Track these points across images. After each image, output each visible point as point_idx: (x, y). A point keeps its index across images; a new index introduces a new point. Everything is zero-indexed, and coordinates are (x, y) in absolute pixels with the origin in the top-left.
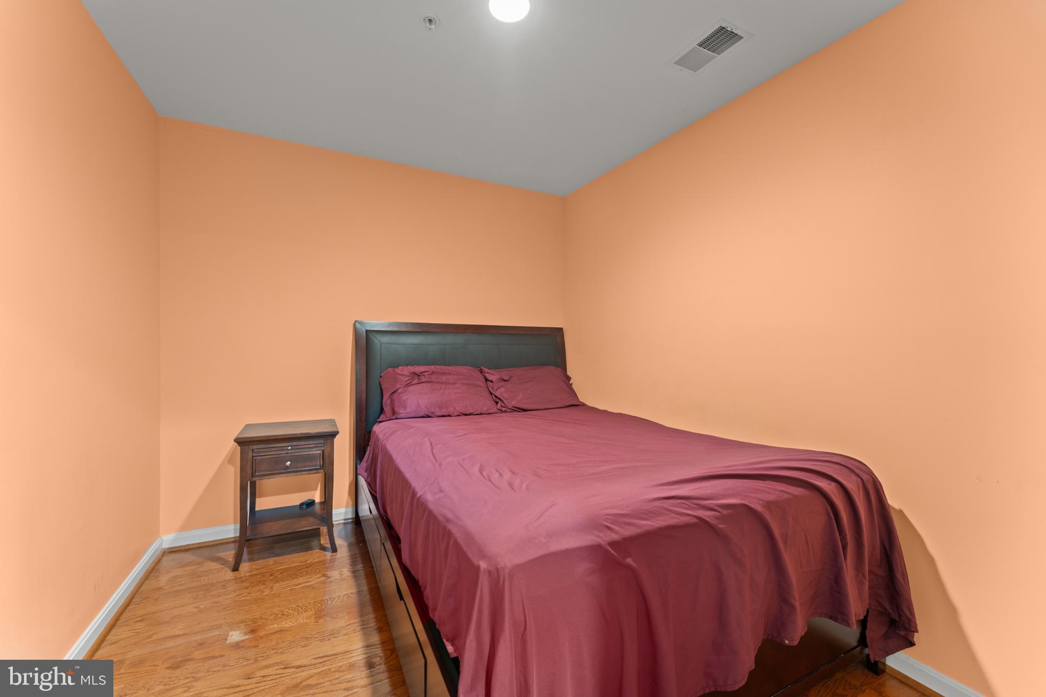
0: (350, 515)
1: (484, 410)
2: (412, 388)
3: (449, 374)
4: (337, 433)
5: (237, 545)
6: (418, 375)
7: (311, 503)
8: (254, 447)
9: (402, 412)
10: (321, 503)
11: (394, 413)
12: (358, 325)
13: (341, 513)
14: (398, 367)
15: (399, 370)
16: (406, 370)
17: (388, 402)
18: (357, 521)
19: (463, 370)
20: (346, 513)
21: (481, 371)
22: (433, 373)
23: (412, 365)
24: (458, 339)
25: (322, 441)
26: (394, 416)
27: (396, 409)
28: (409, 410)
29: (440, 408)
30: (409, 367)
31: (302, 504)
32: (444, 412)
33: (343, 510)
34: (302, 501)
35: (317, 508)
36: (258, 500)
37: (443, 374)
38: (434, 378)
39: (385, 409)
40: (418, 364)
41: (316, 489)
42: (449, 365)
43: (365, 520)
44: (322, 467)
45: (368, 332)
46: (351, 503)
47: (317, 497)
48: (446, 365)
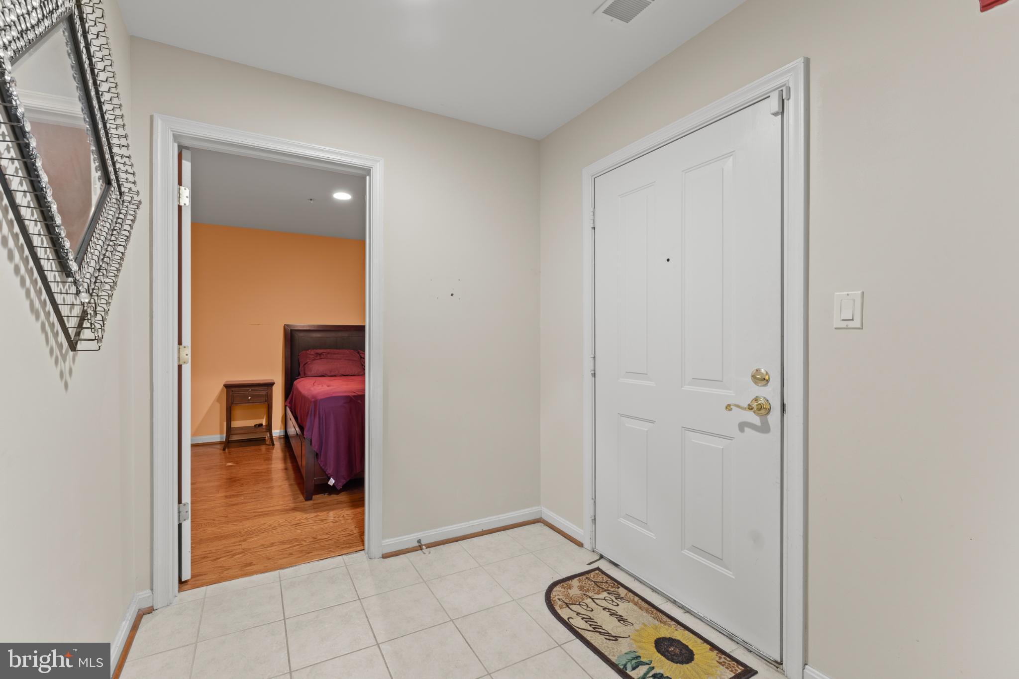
0: (282, 434)
1: (356, 373)
2: (316, 361)
3: (338, 354)
4: (274, 383)
5: (223, 445)
6: (320, 354)
7: (261, 425)
8: (233, 389)
9: (309, 373)
10: (266, 425)
11: (305, 374)
12: (286, 326)
13: (277, 432)
14: (308, 350)
15: (308, 352)
16: (313, 352)
17: (303, 369)
18: (286, 437)
19: (347, 351)
20: (280, 432)
21: (358, 353)
22: (329, 353)
23: (316, 349)
24: (345, 334)
25: (266, 388)
26: (305, 376)
27: (306, 372)
28: (313, 372)
29: (331, 372)
30: (315, 350)
31: (255, 425)
32: (332, 374)
33: (278, 431)
34: (256, 424)
35: (264, 427)
36: (232, 422)
37: (335, 354)
38: (329, 356)
39: (301, 373)
40: (320, 348)
41: (263, 418)
42: (340, 349)
43: (291, 437)
44: (267, 401)
45: (291, 330)
46: (283, 427)
47: (264, 422)
48: (337, 349)
